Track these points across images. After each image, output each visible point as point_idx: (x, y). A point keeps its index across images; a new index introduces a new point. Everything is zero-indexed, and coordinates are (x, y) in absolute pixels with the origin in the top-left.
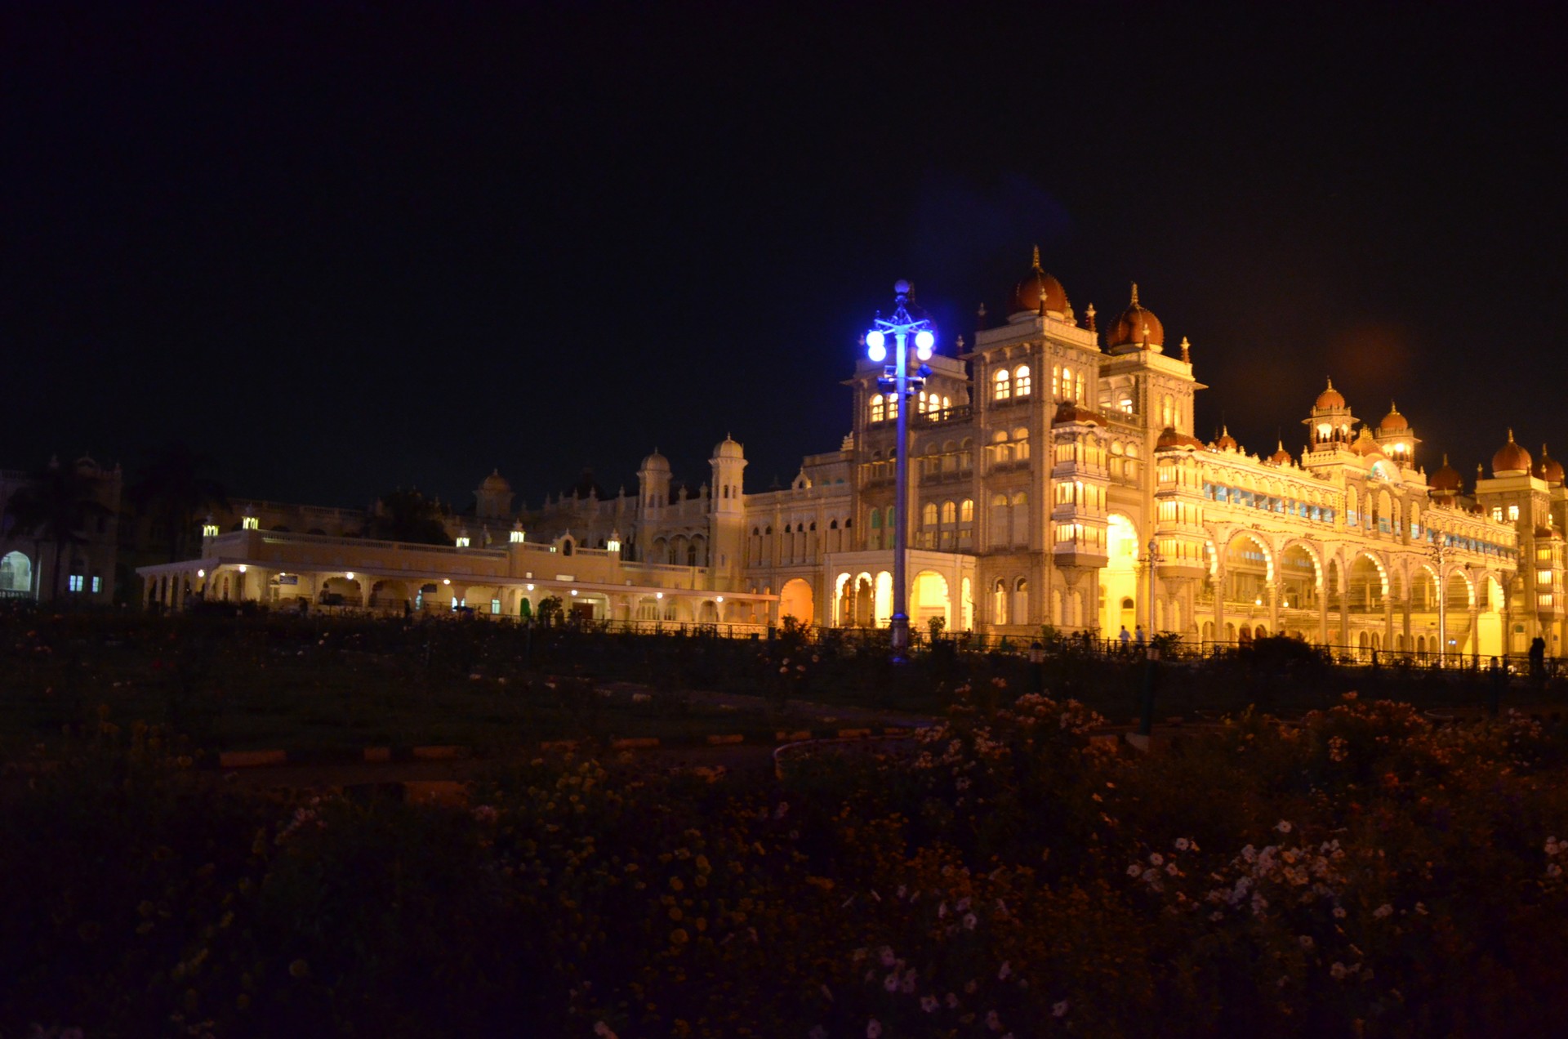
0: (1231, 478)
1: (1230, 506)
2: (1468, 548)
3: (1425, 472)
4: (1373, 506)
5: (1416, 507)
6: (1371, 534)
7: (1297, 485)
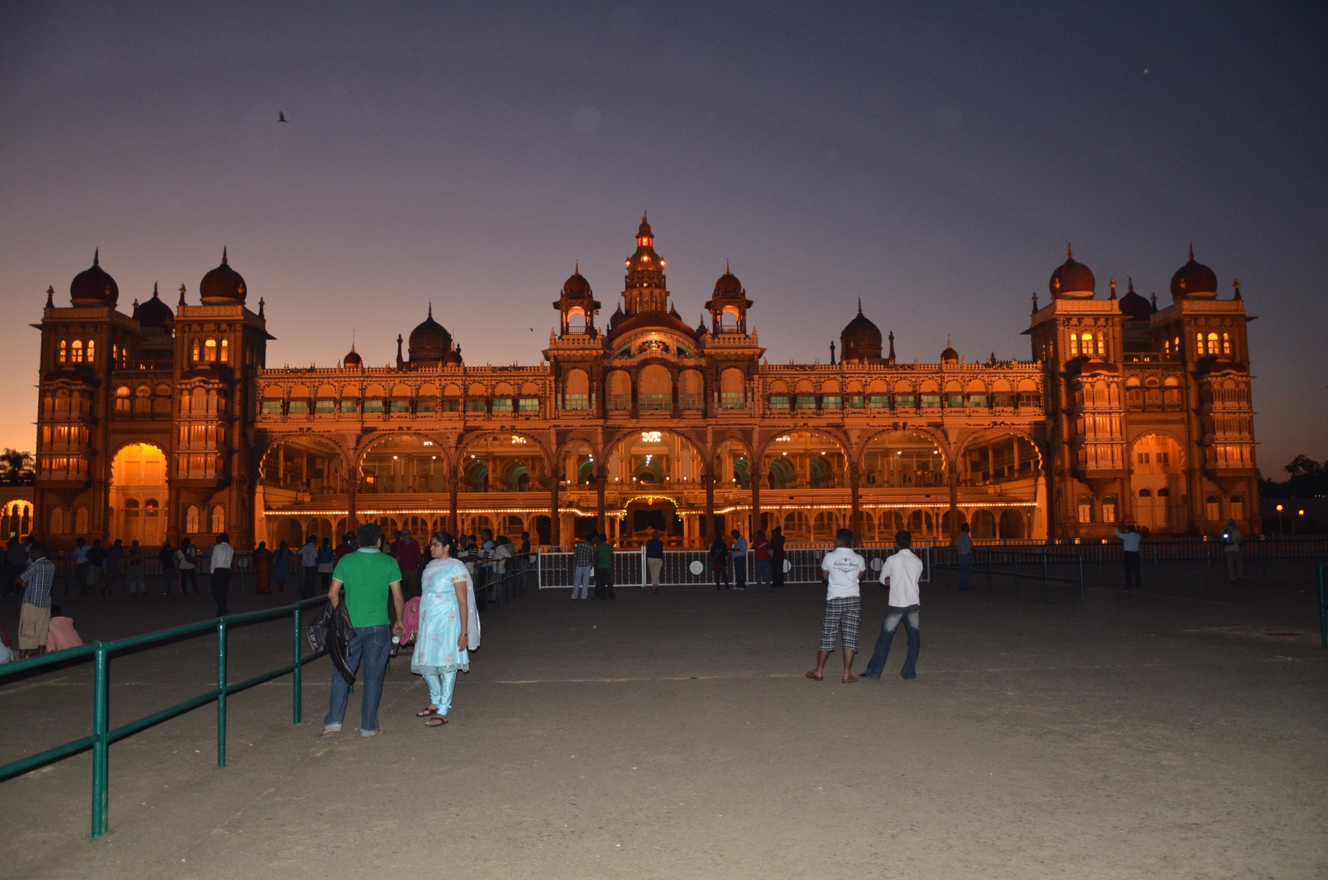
2: (894, 407)
4: (632, 385)
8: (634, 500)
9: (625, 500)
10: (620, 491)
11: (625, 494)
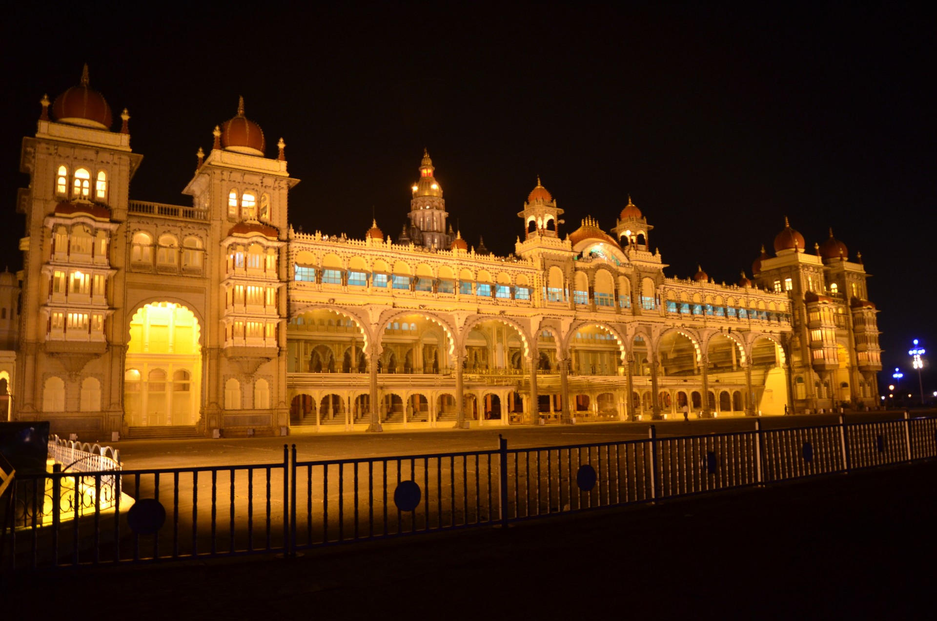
0: (369, 264)
1: (369, 290)
2: (726, 316)
3: (660, 253)
4: (589, 283)
5: (648, 283)
6: (586, 308)
7: (473, 268)
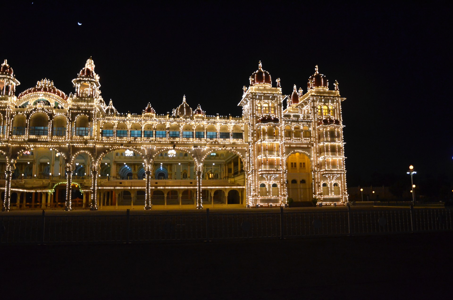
8: (59, 184)
9: (54, 184)
10: (52, 180)
11: (54, 181)
